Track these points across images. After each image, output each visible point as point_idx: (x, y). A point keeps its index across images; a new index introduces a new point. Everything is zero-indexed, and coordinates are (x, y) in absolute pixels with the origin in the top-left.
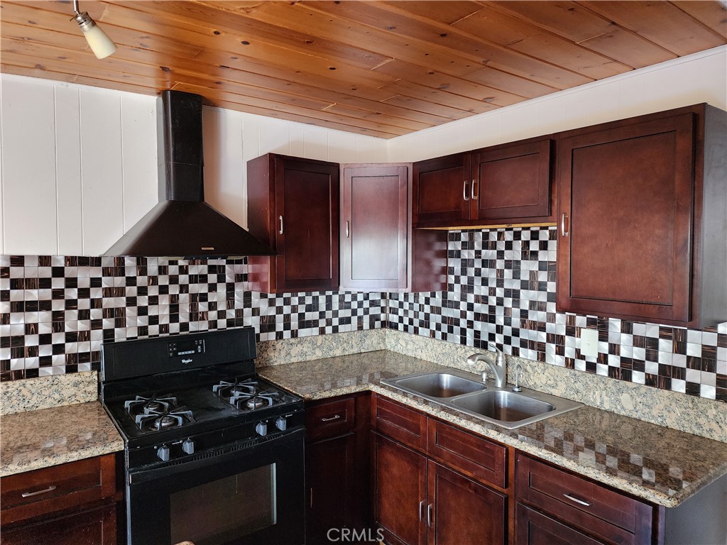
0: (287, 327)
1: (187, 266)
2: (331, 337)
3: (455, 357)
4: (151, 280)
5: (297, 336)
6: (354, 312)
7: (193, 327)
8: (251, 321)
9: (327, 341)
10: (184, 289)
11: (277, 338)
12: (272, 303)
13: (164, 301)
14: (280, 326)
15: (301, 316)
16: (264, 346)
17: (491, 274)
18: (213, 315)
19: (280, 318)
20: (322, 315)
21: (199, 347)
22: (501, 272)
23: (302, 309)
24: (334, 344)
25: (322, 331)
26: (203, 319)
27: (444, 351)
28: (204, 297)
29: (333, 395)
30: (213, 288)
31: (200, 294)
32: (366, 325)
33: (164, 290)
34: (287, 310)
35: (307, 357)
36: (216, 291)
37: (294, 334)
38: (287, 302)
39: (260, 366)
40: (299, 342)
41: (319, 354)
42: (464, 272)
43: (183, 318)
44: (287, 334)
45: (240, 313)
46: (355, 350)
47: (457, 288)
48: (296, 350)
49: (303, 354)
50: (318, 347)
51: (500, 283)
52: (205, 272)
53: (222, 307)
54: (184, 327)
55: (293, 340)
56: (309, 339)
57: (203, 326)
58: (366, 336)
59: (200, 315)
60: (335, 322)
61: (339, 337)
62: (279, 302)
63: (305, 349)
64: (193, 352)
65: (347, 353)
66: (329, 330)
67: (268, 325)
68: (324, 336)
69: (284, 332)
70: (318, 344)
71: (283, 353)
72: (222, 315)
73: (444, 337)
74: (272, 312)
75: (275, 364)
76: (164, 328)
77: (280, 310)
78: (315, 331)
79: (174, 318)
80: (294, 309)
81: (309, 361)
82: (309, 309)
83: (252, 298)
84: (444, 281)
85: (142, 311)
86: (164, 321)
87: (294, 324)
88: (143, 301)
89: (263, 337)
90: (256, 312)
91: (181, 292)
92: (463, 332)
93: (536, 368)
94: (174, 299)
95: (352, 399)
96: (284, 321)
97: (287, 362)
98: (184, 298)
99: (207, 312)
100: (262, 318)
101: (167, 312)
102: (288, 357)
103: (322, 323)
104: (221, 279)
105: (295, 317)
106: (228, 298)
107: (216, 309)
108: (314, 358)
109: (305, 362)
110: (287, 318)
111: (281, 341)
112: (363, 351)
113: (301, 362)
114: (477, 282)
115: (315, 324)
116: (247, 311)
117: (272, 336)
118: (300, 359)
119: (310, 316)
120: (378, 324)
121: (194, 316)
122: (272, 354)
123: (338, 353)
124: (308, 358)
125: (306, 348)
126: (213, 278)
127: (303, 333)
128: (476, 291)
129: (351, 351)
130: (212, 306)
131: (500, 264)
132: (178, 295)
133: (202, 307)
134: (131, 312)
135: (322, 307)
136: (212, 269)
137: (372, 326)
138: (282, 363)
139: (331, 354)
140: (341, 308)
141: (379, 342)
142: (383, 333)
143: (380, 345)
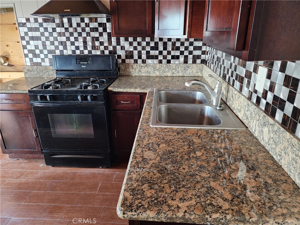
0: (140, 57)
1: (89, 23)
2: (165, 65)
4: (74, 30)
5: (145, 63)
6: (182, 53)
7: (94, 52)
8: (120, 52)
9: (162, 68)
10: (88, 34)
11: (134, 63)
12: (131, 44)
13: (81, 39)
14: (136, 57)
15: (148, 52)
16: (127, 66)
18: (102, 48)
19: (136, 53)
20: (161, 53)
21: (89, 61)
23: (148, 49)
24: (167, 70)
25: (160, 62)
26: (97, 49)
28: (97, 39)
30: (101, 34)
31: (96, 37)
32: (190, 60)
33: (80, 34)
34: (139, 48)
35: (151, 74)
36: (103, 36)
37: (144, 62)
38: (139, 44)
39: (125, 75)
40: (146, 66)
41: (157, 73)
43: (89, 48)
44: (140, 61)
45: (115, 48)
46: (181, 74)
48: (144, 70)
49: (148, 72)
50: (157, 70)
52: (97, 26)
53: (106, 44)
54: (90, 52)
55: (143, 65)
56: (151, 65)
57: (98, 53)
58: (188, 67)
59: (96, 47)
60: (169, 57)
61: (170, 66)
62: (135, 44)
63: (149, 70)
64: (87, 63)
65: (175, 75)
66: (164, 61)
67: (130, 55)
68: (161, 64)
69: (138, 60)
70: (157, 68)
71: (137, 70)
72: (106, 48)
74: (131, 49)
75: (133, 75)
76: (82, 52)
77: (135, 48)
78: (156, 61)
79: (85, 47)
80: (144, 48)
81: (152, 76)
82: (152, 48)
83: (121, 41)
85: (73, 44)
86: (82, 48)
87: (144, 56)
88: (72, 39)
89: (127, 61)
90: (123, 48)
91: (87, 36)
94: (85, 39)
96: (138, 54)
97: (139, 75)
98: (89, 39)
99: (99, 46)
100: (126, 51)
101: (82, 45)
102: (140, 73)
103: (161, 57)
104: (105, 30)
105: (144, 52)
106: (108, 40)
107: (103, 45)
108: (154, 75)
109: (149, 76)
110: (140, 53)
111: (136, 64)
112: (185, 75)
113: (147, 76)
115: (156, 57)
116: (118, 47)
117: (132, 61)
118: (147, 75)
119: (153, 53)
120: (198, 61)
121: (94, 47)
122: (131, 70)
123: (169, 74)
124: (151, 75)
125: (150, 69)
126: (101, 29)
127: (149, 61)
129: (178, 75)
130: (102, 43)
132: (86, 37)
133: (97, 44)
134: (68, 43)
135: (161, 48)
136: (100, 25)
137: (194, 62)
138: (137, 75)
139: (165, 74)
140: (173, 50)
141: (197, 71)
142: (201, 67)
143: (198, 74)
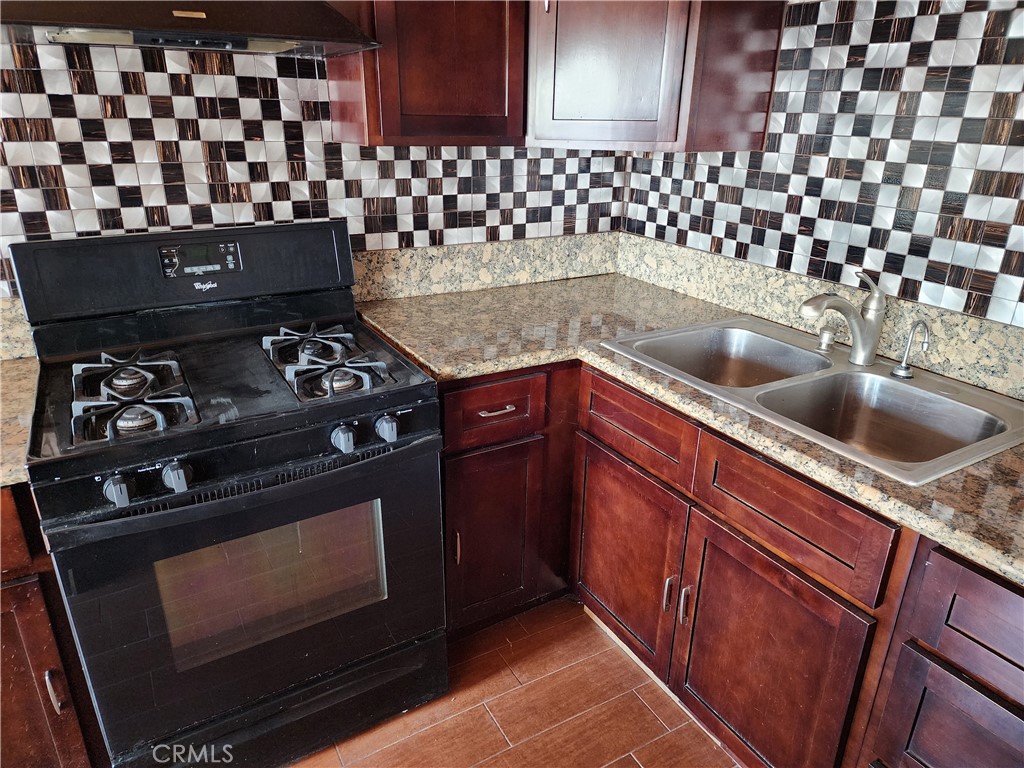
0: (421, 222)
1: (188, 77)
2: (510, 247)
3: (760, 294)
4: (109, 106)
5: (441, 242)
6: (558, 198)
7: (221, 214)
8: (345, 209)
9: (502, 256)
10: (188, 129)
11: (401, 246)
12: (386, 170)
13: (147, 154)
14: (406, 222)
15: (449, 201)
16: (375, 260)
17: (881, 105)
18: (261, 191)
19: (405, 205)
20: (493, 201)
21: (230, 258)
22: (911, 100)
23: (450, 187)
24: (517, 261)
25: (493, 235)
26: (240, 199)
27: (737, 281)
28: (236, 152)
29: (501, 369)
30: (253, 130)
31: (226, 143)
32: (581, 225)
33: (142, 130)
34: (419, 187)
35: (463, 285)
36: (262, 137)
37: (436, 239)
38: (418, 169)
39: (369, 298)
40: (446, 256)
41: (486, 279)
42: (812, 103)
43: (198, 193)
44: (421, 238)
45: (318, 188)
46: (558, 274)
47: (789, 144)
48: (439, 271)
49: (453, 277)
50: (485, 266)
51: (903, 126)
52: (232, 92)
53: (279, 174)
54: (201, 214)
55: (433, 251)
56: (465, 249)
57: (244, 214)
58: (579, 246)
59: (233, 191)
60: (520, 216)
61: (527, 246)
62: (402, 170)
63: (458, 269)
64: (217, 267)
65: (540, 279)
66: (506, 232)
67: (382, 218)
68: (496, 244)
69: (415, 233)
70: (485, 260)
71: (415, 275)
72: (280, 191)
73: (742, 252)
74: (388, 191)
75: (401, 295)
76: (156, 215)
77: (404, 188)
78: (478, 234)
79: (176, 194)
80: (434, 187)
81: (468, 292)
82: (466, 186)
83: (344, 158)
84: (759, 127)
85: (101, 176)
86: (155, 198)
87: (436, 218)
88: (98, 153)
89: (373, 241)
90: (352, 189)
91: (183, 136)
92: (787, 242)
93: (959, 329)
94: (169, 152)
95: (542, 377)
96: (415, 210)
97: (423, 292)
98: (192, 152)
99: (247, 186)
100: (368, 202)
101: (157, 179)
102: (425, 283)
103: (493, 218)
104: (271, 110)
105: (435, 202)
106: (290, 157)
107: (267, 179)
108: (476, 286)
109: (460, 293)
110: (420, 205)
111: (410, 252)
112: (572, 275)
113: (450, 294)
114: (843, 126)
115: (478, 219)
116: (335, 187)
117: (392, 240)
118: (450, 288)
119: (467, 202)
120: (604, 223)
121: (220, 191)
122: (393, 277)
123: (523, 277)
124: (465, 287)
125: (460, 265)
126: (251, 108)
127: (453, 236)
128: (836, 150)
129: (550, 275)
130: (258, 172)
131: (913, 78)
132: (177, 143)
133: (236, 172)
134: (74, 177)
135: (494, 184)
136: (247, 86)
137: (593, 228)
138: (414, 294)
139: (511, 279)
140: (531, 188)
141: (604, 258)
142: (614, 242)
143: (606, 265)
